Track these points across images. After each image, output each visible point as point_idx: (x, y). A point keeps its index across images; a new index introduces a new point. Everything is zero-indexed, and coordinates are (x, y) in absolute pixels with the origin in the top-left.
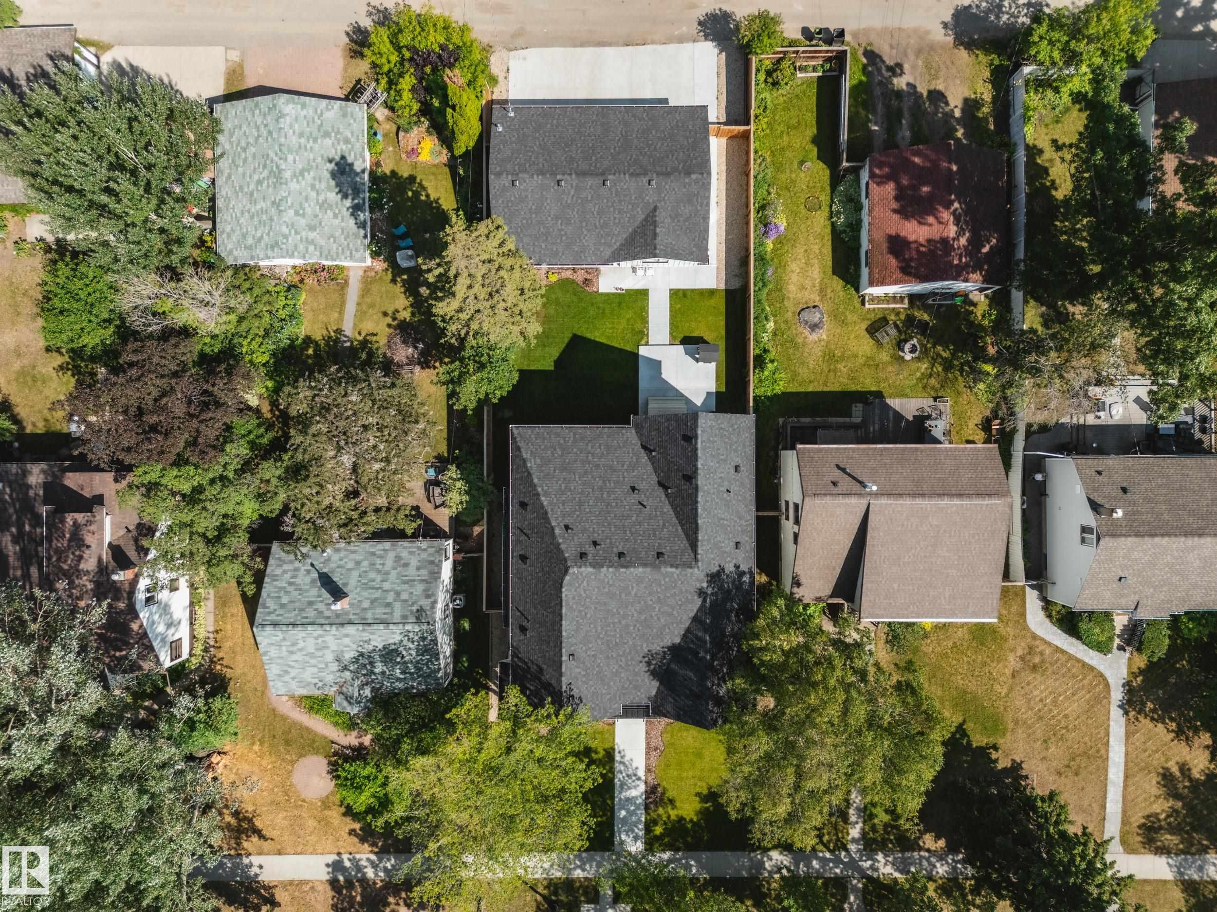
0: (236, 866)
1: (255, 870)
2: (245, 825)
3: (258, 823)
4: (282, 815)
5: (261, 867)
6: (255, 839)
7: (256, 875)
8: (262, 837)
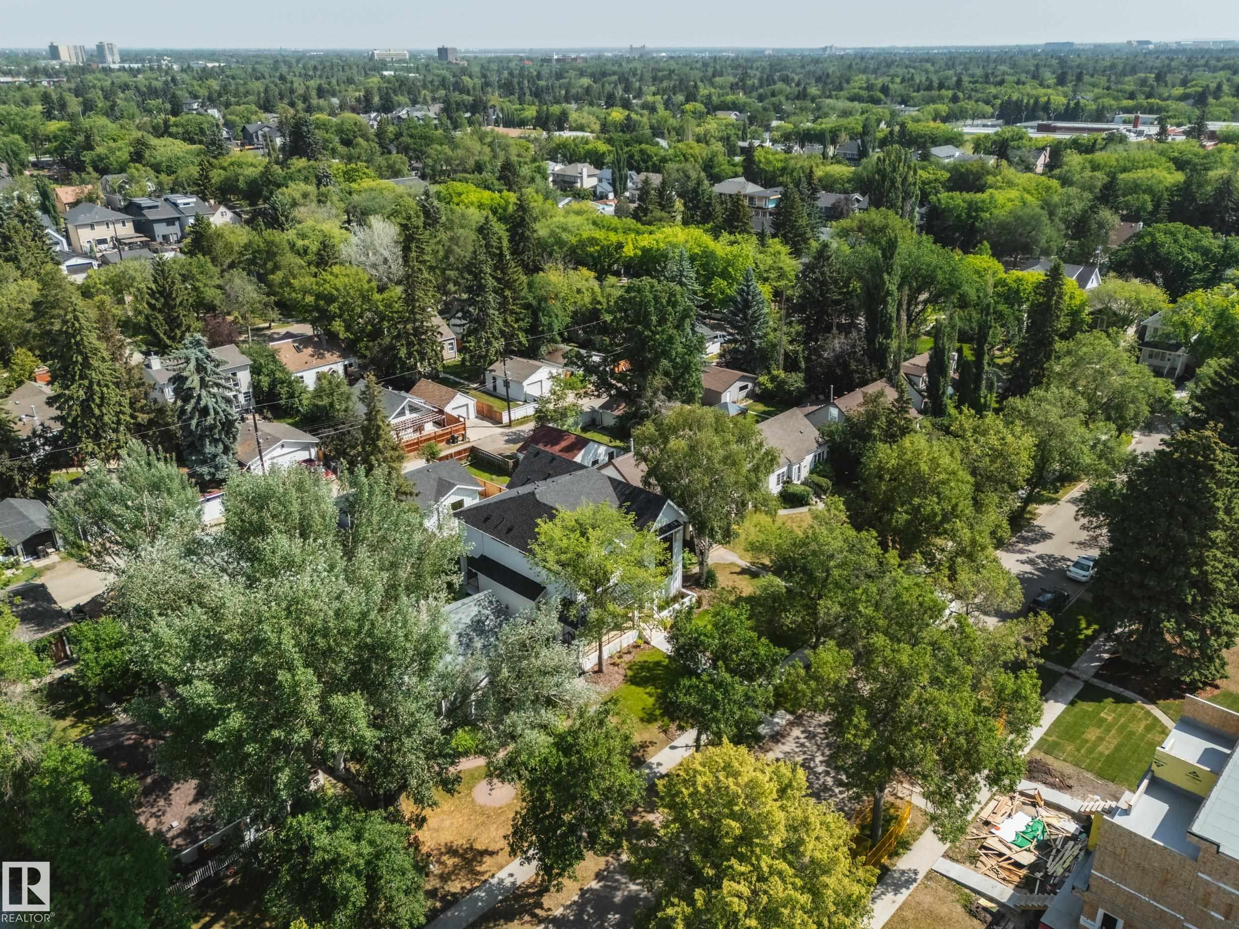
0: (489, 892)
1: (508, 882)
2: (469, 856)
3: (479, 846)
4: (493, 828)
5: (511, 875)
6: (487, 859)
7: (513, 883)
8: (492, 854)
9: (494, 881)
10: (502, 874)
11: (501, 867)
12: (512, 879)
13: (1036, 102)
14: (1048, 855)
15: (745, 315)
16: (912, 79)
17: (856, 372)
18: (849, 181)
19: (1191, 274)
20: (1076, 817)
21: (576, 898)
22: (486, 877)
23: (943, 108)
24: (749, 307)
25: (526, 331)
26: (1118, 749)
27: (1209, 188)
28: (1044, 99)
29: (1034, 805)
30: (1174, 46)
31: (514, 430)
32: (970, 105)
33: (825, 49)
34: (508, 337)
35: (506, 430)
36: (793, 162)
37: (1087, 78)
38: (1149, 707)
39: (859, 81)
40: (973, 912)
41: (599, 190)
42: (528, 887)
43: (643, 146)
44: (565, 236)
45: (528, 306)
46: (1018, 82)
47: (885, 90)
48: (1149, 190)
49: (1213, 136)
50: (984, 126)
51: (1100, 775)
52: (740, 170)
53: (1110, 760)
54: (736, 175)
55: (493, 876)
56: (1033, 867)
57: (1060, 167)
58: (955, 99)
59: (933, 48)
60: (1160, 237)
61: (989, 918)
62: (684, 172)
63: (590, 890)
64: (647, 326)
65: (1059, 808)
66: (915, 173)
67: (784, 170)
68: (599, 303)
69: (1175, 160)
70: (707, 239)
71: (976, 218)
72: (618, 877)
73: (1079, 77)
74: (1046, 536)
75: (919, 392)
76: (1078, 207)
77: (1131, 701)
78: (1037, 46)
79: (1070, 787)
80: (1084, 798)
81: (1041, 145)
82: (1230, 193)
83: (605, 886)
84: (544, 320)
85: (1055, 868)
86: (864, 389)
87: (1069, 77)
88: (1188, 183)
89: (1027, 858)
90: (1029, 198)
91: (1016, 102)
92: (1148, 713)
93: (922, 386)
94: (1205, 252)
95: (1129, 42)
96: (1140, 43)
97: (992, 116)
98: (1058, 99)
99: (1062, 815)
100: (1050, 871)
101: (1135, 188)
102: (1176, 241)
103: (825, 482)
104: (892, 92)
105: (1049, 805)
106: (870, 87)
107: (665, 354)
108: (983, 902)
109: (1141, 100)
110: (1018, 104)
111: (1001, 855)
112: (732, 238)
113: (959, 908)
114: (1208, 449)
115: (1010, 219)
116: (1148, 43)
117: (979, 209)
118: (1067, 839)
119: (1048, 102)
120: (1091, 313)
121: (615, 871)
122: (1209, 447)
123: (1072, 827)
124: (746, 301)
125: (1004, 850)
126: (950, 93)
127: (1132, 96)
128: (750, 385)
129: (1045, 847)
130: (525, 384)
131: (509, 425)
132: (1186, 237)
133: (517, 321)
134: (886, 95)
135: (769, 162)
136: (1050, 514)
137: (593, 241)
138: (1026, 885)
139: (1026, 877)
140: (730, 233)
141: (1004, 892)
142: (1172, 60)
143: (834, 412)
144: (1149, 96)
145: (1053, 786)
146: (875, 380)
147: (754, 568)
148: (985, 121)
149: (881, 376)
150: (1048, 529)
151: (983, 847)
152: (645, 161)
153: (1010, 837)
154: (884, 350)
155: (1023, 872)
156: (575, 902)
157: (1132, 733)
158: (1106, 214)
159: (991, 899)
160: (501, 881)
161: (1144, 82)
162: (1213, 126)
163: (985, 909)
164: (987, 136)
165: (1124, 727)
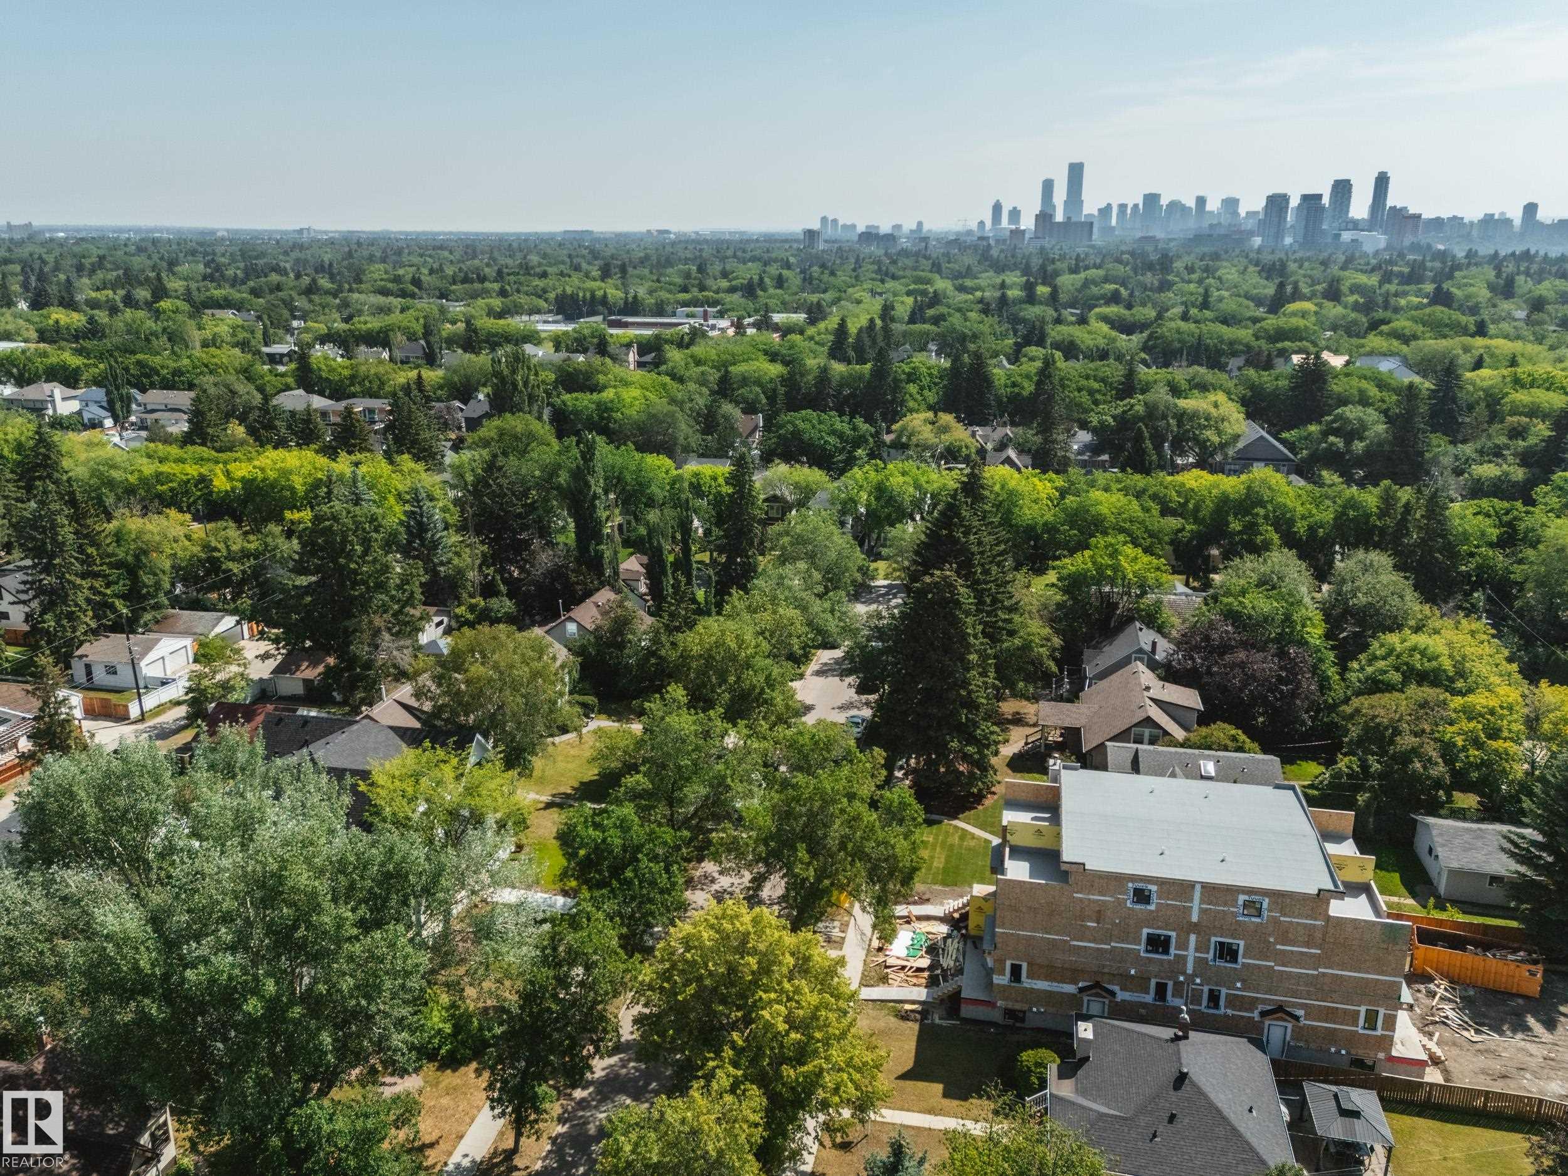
1: (466, 1163)
5: (466, 1156)
6: (430, 1152)
7: (473, 1162)
9: (450, 1167)
10: (456, 1158)
11: (450, 1154)
12: (469, 1159)
13: (593, 296)
14: (937, 955)
15: (422, 540)
16: (441, 269)
17: (577, 583)
18: (441, 387)
19: (833, 456)
20: (942, 920)
21: (549, 1147)
22: (438, 1168)
23: (497, 303)
24: (427, 531)
25: (123, 597)
26: (947, 861)
27: (810, 377)
28: (599, 293)
29: (908, 922)
30: (693, 236)
31: (151, 723)
32: (523, 300)
33: (301, 231)
34: (101, 607)
35: (140, 726)
36: (363, 368)
37: (630, 270)
38: (956, 822)
39: (377, 272)
40: (905, 1017)
41: (86, 416)
42: (491, 1158)
43: (140, 356)
44: (116, 474)
45: (119, 565)
46: (562, 274)
47: (416, 282)
48: (758, 382)
49: (776, 328)
50: (545, 322)
51: (944, 883)
52: (290, 380)
53: (945, 870)
54: (288, 388)
55: (446, 1164)
56: (931, 968)
57: (665, 363)
58: (503, 293)
59: (439, 234)
60: (801, 425)
61: (918, 1016)
62: (227, 386)
63: (559, 1135)
64: (349, 556)
65: (928, 918)
66: (536, 374)
67: (353, 377)
68: (216, 549)
69: (766, 353)
70: (323, 461)
71: (609, 419)
72: (581, 1113)
73: (623, 270)
74: (808, 708)
75: (641, 596)
76: (701, 402)
77: (940, 822)
78: (555, 234)
79: (928, 900)
80: (942, 904)
81: (626, 340)
82: (829, 380)
83: (572, 1127)
84: (148, 579)
85: (947, 962)
86: (593, 599)
87: (613, 270)
88: (792, 374)
89: (925, 962)
90: (652, 396)
91: (572, 296)
92: (956, 827)
93: (643, 589)
94: (841, 436)
95: (649, 231)
96: (660, 232)
97: (550, 312)
98: (613, 292)
99: (933, 922)
100: (945, 966)
101: (745, 381)
102: (814, 427)
103: (591, 699)
104: (425, 285)
105: (920, 918)
106: (397, 279)
107: (381, 586)
108: (908, 1007)
109: (695, 292)
110: (573, 298)
111: (903, 968)
112: (353, 458)
113: (893, 1019)
114: (951, 586)
115: (644, 417)
116: (668, 232)
117: (608, 409)
118: (945, 939)
119: (605, 296)
120: (765, 500)
121: (574, 1110)
122: (951, 585)
123: (944, 929)
124: (420, 524)
125: (904, 963)
126: (496, 286)
127: (685, 290)
128: (446, 620)
129: (932, 950)
130: (143, 664)
131: (142, 718)
132: (820, 422)
133: (108, 586)
134: (420, 288)
135: (332, 370)
136: (804, 688)
137: (159, 477)
138: (932, 982)
139: (930, 977)
140: (350, 453)
141: (921, 993)
142: (701, 250)
143: (572, 628)
144: (702, 288)
145: (915, 903)
146: (598, 590)
147: (558, 800)
148: (545, 317)
149: (602, 585)
150: (808, 702)
151: (887, 967)
152: (148, 376)
153: (903, 953)
154: (600, 556)
155: (926, 974)
156: (550, 1152)
157: (952, 846)
158: (728, 408)
159: (913, 1002)
160: (458, 1166)
161: (688, 276)
162: (777, 318)
163: (912, 1011)
164: (566, 333)
165: (943, 843)
